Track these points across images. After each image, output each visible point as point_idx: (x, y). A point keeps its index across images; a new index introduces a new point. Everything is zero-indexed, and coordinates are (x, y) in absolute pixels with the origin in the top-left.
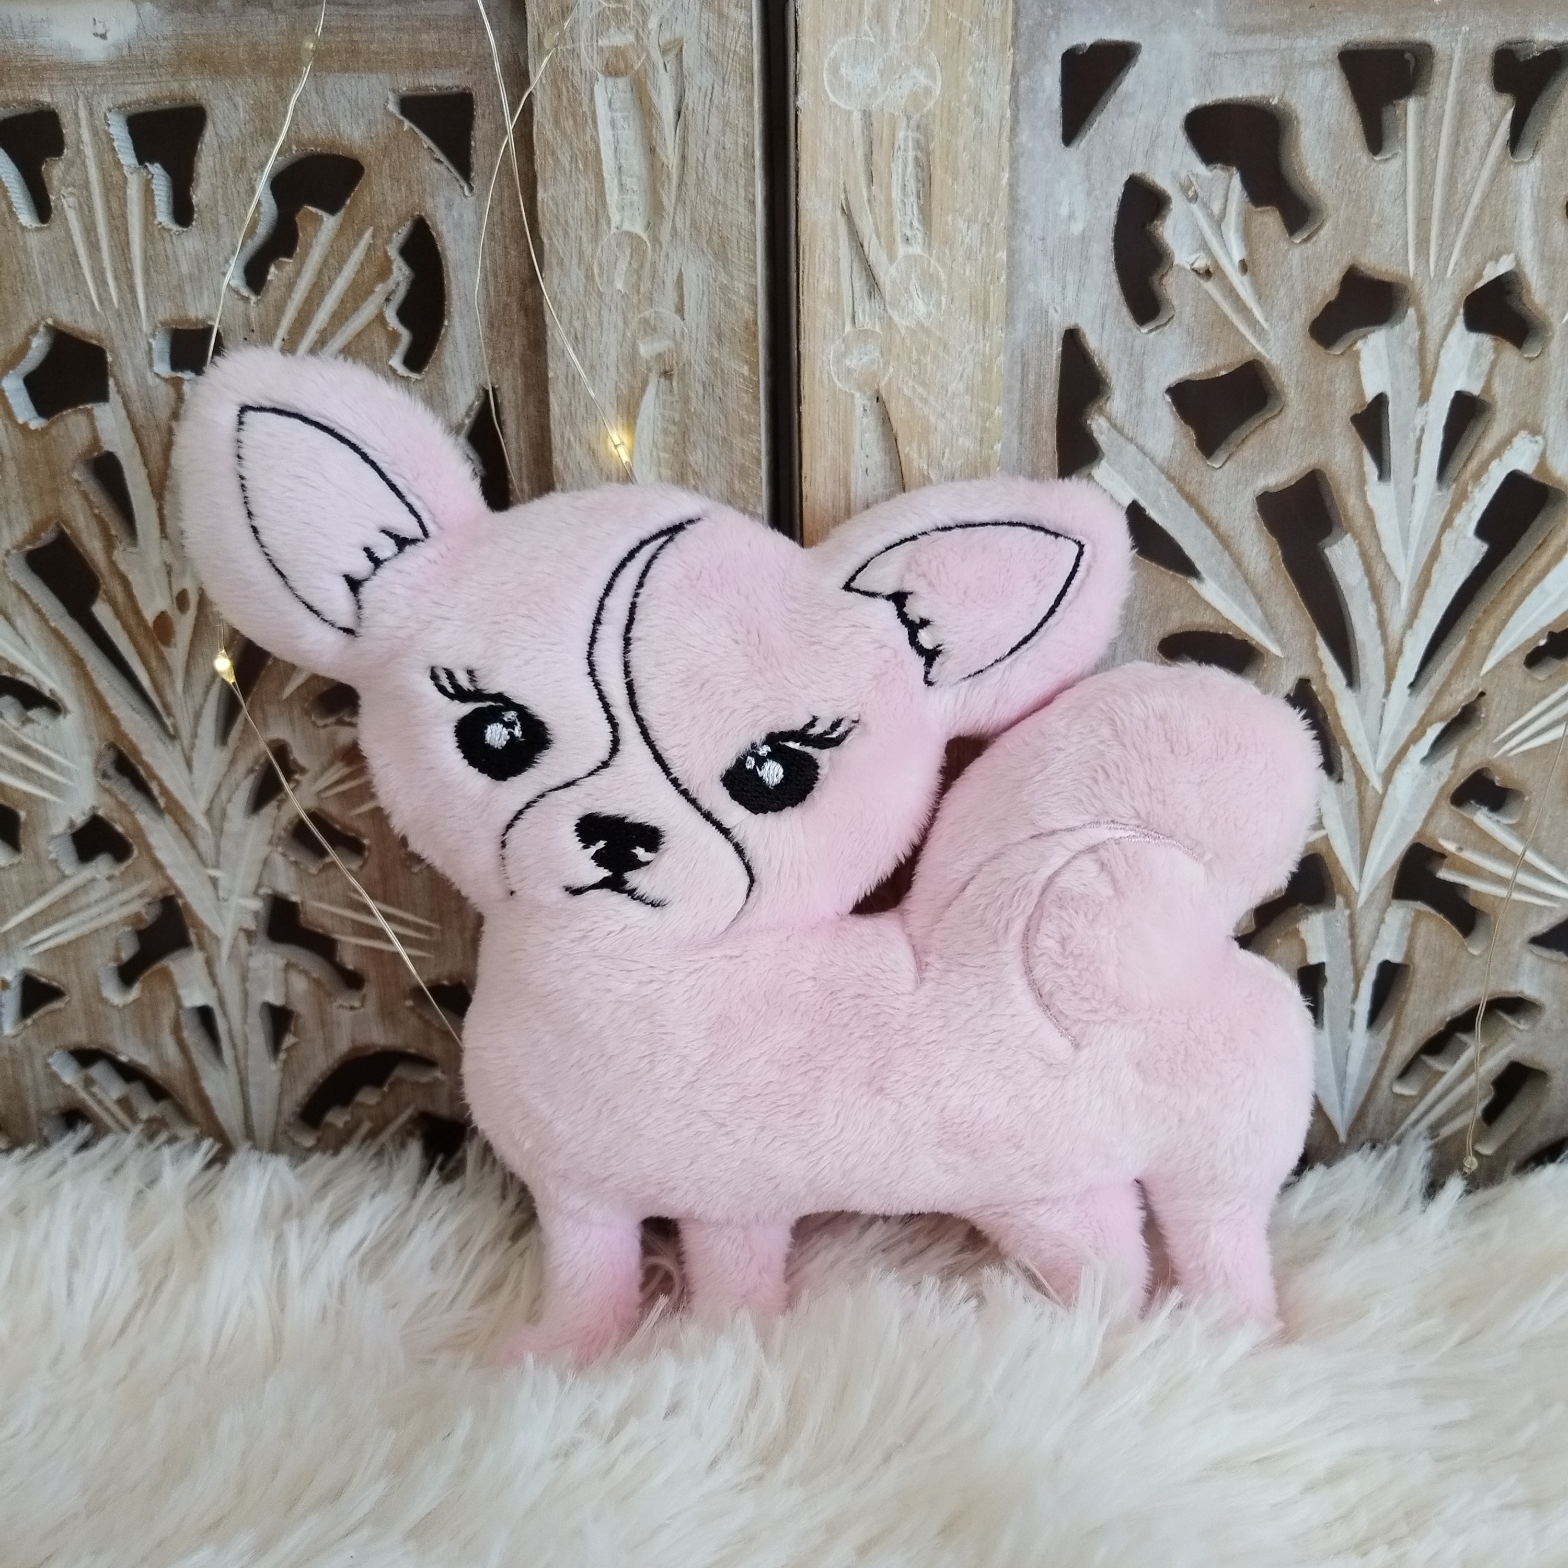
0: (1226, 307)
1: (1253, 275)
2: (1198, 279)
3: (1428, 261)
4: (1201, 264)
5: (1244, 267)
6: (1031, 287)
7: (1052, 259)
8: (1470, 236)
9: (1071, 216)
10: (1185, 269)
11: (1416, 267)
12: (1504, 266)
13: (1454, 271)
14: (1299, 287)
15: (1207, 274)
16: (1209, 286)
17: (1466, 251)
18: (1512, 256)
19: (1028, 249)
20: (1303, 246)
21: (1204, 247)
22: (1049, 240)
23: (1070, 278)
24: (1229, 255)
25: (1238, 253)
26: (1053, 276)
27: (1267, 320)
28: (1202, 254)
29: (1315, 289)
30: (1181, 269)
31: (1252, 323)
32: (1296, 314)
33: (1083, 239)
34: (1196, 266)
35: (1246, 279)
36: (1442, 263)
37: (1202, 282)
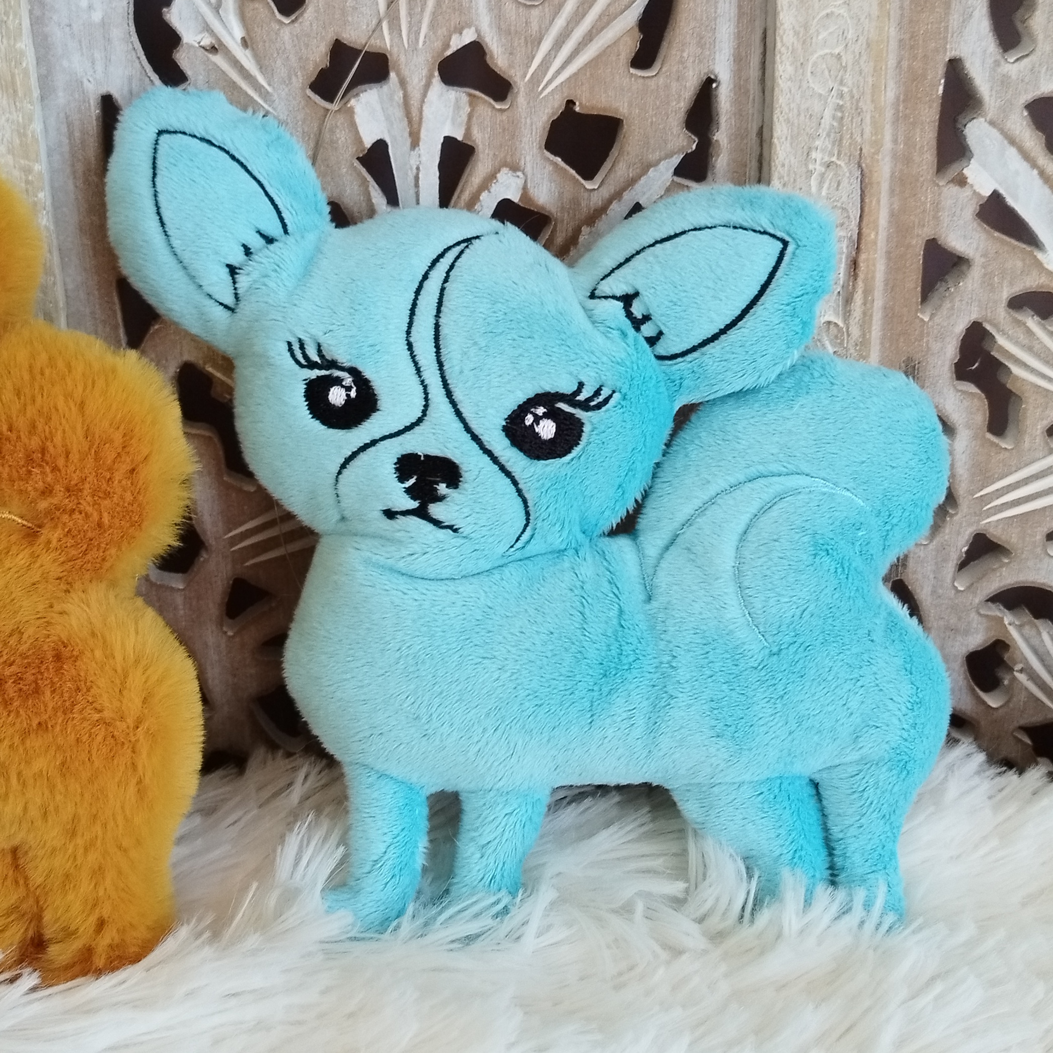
0: (234, 75)
1: (253, 49)
2: (206, 53)
3: (401, 36)
4: (207, 41)
5: (245, 43)
6: (65, 63)
7: (80, 42)
8: (434, 14)
9: (90, 7)
10: (192, 46)
11: (391, 40)
12: (468, 37)
13: (425, 42)
14: (293, 59)
15: (213, 49)
16: (218, 59)
17: (433, 26)
18: (473, 29)
19: (57, 34)
20: (292, 26)
21: (208, 29)
22: (75, 26)
23: (98, 55)
24: (230, 34)
25: (238, 32)
26: (82, 54)
27: (269, 85)
28: (206, 34)
29: (307, 59)
30: (190, 46)
31: (258, 87)
32: (294, 79)
33: (104, 24)
34: (202, 44)
35: (248, 52)
36: (413, 36)
37: (210, 56)
